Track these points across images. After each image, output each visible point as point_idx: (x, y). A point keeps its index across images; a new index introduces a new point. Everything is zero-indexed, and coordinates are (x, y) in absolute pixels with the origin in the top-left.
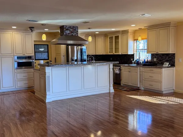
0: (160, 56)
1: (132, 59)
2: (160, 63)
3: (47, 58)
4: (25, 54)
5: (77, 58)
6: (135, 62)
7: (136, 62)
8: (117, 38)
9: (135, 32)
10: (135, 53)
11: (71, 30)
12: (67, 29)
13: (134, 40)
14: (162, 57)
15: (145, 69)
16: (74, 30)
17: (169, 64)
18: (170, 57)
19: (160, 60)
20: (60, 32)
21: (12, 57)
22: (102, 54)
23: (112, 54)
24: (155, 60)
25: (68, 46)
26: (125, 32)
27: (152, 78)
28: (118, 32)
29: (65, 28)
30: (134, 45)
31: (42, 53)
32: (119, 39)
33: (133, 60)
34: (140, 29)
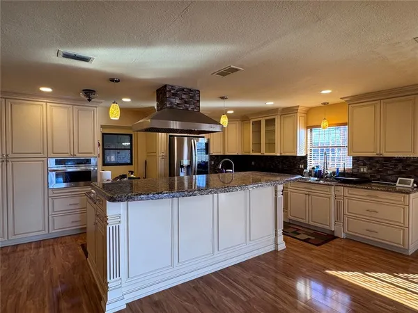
0: (377, 162)
1: (302, 166)
2: (379, 177)
3: (129, 161)
4: (76, 152)
5: (191, 162)
6: (310, 171)
7: (313, 173)
8: (271, 122)
9: (309, 111)
10: (309, 153)
11: (184, 96)
12: (175, 95)
13: (307, 128)
14: (383, 165)
15: (350, 192)
16: (192, 97)
17: (414, 182)
18: (409, 165)
19: (378, 172)
20: (156, 107)
21: (43, 161)
22: (235, 154)
23: (259, 154)
24: (363, 170)
25: (171, 138)
26: (290, 111)
27: (374, 215)
28: (273, 111)
29: (170, 91)
30: (307, 138)
31: (119, 151)
32: (274, 125)
33: (306, 167)
34: (325, 104)
